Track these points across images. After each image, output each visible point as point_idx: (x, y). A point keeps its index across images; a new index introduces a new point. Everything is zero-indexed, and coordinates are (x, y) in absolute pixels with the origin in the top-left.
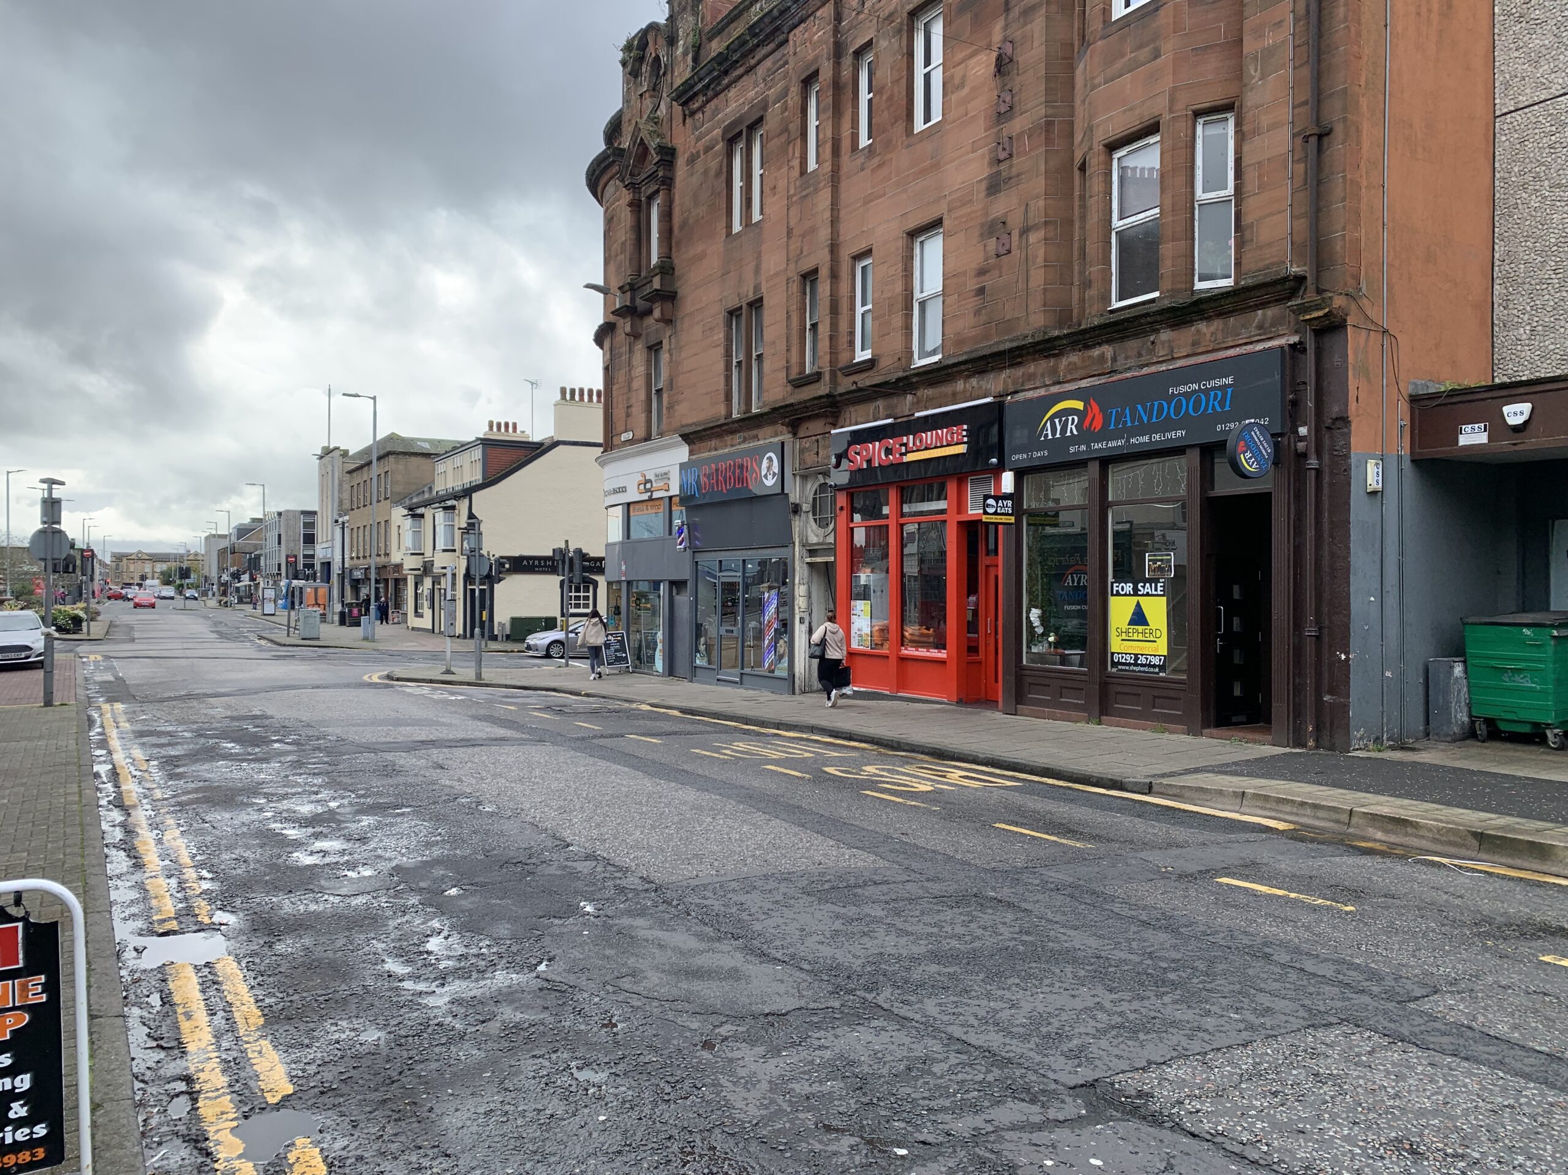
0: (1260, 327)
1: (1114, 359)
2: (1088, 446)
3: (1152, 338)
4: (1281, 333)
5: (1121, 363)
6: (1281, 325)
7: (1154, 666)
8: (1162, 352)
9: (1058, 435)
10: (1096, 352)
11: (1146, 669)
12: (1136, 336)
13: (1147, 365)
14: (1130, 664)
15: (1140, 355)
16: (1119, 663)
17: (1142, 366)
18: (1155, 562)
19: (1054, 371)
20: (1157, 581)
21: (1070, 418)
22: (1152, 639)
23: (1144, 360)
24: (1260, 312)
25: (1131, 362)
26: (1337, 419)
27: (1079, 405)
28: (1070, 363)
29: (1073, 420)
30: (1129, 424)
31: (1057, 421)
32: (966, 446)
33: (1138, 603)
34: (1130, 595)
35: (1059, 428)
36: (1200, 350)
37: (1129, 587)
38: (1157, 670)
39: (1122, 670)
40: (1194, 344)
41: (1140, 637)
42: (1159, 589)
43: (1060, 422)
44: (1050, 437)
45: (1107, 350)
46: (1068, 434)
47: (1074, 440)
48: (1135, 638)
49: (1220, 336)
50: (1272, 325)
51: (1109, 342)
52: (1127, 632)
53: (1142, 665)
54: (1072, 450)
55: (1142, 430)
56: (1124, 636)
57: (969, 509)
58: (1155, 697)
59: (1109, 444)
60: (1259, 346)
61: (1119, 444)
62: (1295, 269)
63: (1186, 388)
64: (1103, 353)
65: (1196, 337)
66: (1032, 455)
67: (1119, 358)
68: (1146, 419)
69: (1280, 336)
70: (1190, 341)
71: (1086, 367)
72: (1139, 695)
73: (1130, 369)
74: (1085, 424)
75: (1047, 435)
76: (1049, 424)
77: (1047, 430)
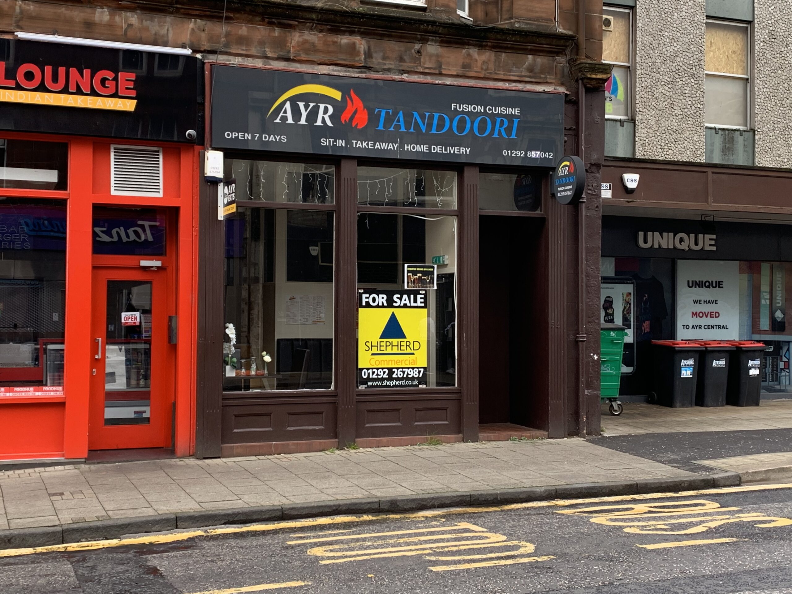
0: (531, 70)
1: (369, 55)
2: (349, 142)
3: (417, 46)
4: (549, 81)
5: (377, 60)
6: (549, 73)
7: (413, 379)
8: (428, 64)
9: (303, 121)
10: (344, 40)
11: (403, 383)
12: (400, 38)
13: (408, 72)
14: (383, 379)
15: (401, 59)
16: (369, 380)
17: (403, 72)
19: (280, 44)
20: (416, 293)
21: (322, 106)
22: (409, 351)
23: (406, 66)
24: (530, 57)
25: (389, 64)
26: (594, 165)
27: (337, 95)
28: (305, 42)
29: (326, 110)
30: (403, 129)
31: (301, 105)
32: (135, 102)
33: (393, 314)
34: (383, 306)
35: (304, 114)
36: (471, 74)
37: (382, 299)
38: (416, 382)
39: (373, 386)
40: (465, 66)
41: (395, 350)
42: (419, 300)
43: (306, 107)
44: (290, 121)
45: (361, 43)
46: (319, 123)
47: (324, 131)
48: (389, 350)
49: (491, 66)
50: (542, 71)
51: (364, 34)
52: (379, 346)
53: (398, 379)
54: (325, 142)
55: (419, 139)
56: (375, 350)
57: (112, 189)
58: (417, 410)
59: (377, 146)
60: (529, 87)
61: (391, 147)
62: (560, 30)
63: (470, 108)
64: (354, 44)
65: (467, 61)
66: (260, 137)
67: (375, 55)
68: (424, 129)
69: (547, 83)
70: (461, 61)
71: (329, 52)
72: (397, 410)
73: (389, 70)
74: (345, 117)
75: (284, 118)
76: (288, 105)
77: (285, 112)
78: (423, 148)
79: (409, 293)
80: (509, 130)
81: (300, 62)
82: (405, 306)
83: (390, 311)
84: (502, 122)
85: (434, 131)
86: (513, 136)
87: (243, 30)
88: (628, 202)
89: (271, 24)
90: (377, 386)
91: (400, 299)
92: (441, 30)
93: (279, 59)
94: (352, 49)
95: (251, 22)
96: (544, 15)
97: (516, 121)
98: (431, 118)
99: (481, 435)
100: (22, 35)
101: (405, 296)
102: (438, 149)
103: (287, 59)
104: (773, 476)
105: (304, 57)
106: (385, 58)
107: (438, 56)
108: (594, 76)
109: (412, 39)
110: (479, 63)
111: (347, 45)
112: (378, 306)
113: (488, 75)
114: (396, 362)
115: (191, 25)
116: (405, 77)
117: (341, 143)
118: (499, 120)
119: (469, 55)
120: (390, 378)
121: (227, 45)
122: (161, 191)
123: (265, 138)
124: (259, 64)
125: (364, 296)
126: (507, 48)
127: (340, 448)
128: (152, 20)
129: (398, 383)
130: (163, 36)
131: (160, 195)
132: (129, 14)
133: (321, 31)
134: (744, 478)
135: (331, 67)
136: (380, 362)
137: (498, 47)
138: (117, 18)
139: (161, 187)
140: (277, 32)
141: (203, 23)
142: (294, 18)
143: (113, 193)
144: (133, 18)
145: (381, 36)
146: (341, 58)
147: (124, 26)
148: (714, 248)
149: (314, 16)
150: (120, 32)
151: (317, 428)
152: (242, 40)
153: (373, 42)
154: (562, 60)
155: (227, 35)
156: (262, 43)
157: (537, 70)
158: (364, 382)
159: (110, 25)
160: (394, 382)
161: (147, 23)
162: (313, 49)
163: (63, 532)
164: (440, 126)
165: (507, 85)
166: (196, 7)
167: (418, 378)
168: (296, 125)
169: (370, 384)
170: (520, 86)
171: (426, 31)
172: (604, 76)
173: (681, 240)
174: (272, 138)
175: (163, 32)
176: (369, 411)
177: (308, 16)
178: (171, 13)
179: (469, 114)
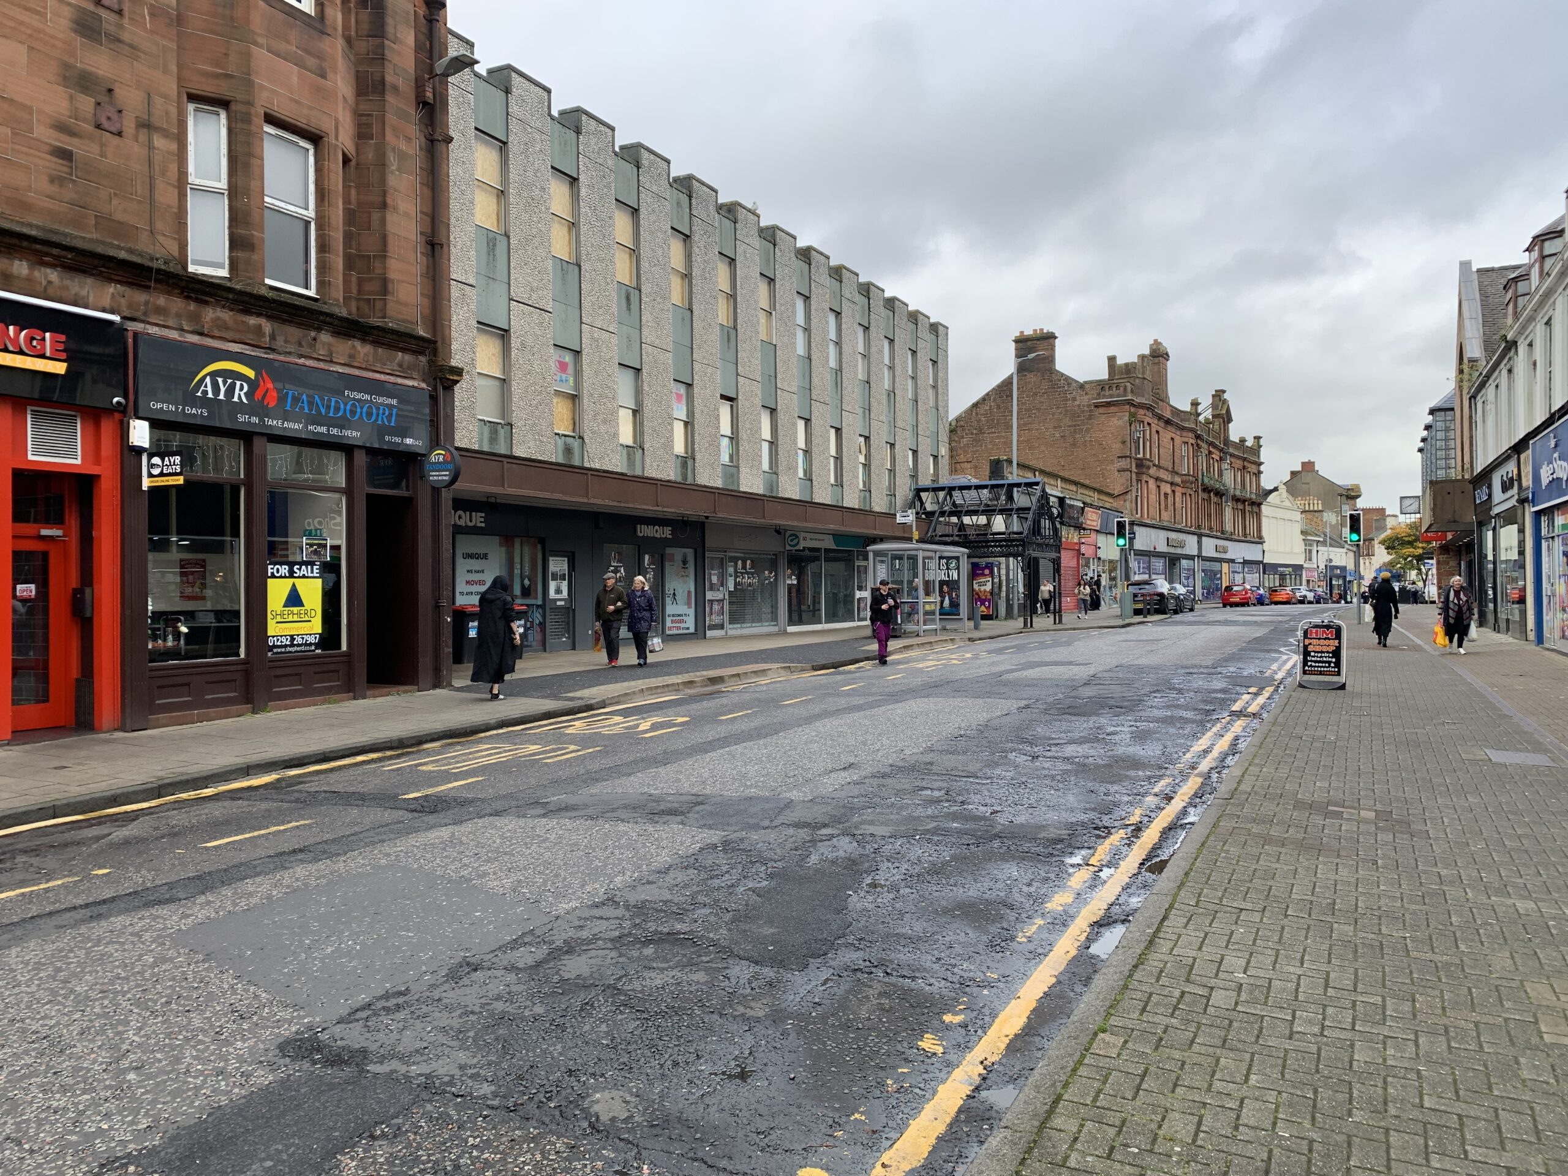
1: (273, 337)
2: (262, 420)
3: (313, 334)
4: (414, 376)
5: (279, 343)
6: (414, 370)
7: (311, 644)
8: (322, 351)
9: (222, 397)
10: (253, 321)
11: (303, 648)
12: (300, 325)
13: (305, 357)
14: (286, 646)
15: (300, 344)
16: (275, 646)
17: (301, 356)
18: (311, 545)
19: (195, 318)
20: (313, 564)
21: (238, 383)
22: (307, 618)
23: (305, 350)
24: (400, 354)
25: (290, 348)
27: (251, 374)
28: (218, 318)
29: (242, 389)
30: (306, 411)
31: (220, 380)
32: (65, 365)
33: (294, 585)
34: (285, 577)
35: (223, 390)
36: (356, 364)
37: (284, 570)
38: (313, 648)
39: (277, 653)
40: (350, 356)
41: (296, 618)
42: (315, 571)
43: (225, 383)
44: (210, 395)
45: (267, 326)
46: (236, 399)
47: (241, 407)
48: (290, 619)
49: (371, 359)
50: (409, 368)
51: (269, 317)
52: (284, 614)
53: (299, 645)
54: (241, 418)
55: (319, 420)
56: (279, 619)
58: (316, 673)
59: (286, 425)
60: (400, 381)
61: (296, 427)
62: (421, 333)
65: (352, 352)
69: (413, 378)
70: (347, 352)
71: (239, 331)
72: (299, 674)
74: (258, 395)
75: (205, 392)
76: (208, 380)
77: (206, 386)
78: (323, 429)
79: (306, 563)
81: (213, 337)
82: (304, 577)
83: (290, 581)
87: (161, 300)
89: (188, 298)
90: (281, 653)
91: (300, 569)
92: (336, 322)
93: (194, 332)
94: (259, 329)
95: (169, 293)
96: (409, 318)
99: (369, 693)
101: (304, 567)
102: (334, 431)
103: (201, 334)
105: (216, 333)
106: (286, 342)
107: (330, 345)
108: (448, 376)
109: (310, 327)
110: (362, 355)
111: (254, 325)
112: (281, 577)
113: (368, 367)
114: (297, 629)
115: (112, 289)
116: (302, 361)
117: (255, 420)
119: (354, 346)
120: (292, 645)
121: (145, 314)
122: (79, 458)
124: (174, 335)
126: (383, 344)
127: (254, 712)
128: (73, 281)
129: (299, 649)
130: (83, 298)
131: (78, 462)
132: (49, 271)
133: (232, 310)
135: (241, 346)
137: (376, 343)
138: (36, 274)
139: (79, 453)
140: (192, 306)
141: (123, 288)
142: (211, 295)
143: (31, 457)
144: (53, 275)
145: (284, 321)
146: (250, 338)
147: (44, 283)
148: (483, 525)
149: (231, 296)
150: (39, 289)
151: (231, 695)
152: (159, 310)
153: (276, 325)
154: (423, 359)
155: (146, 303)
156: (178, 316)
157: (405, 366)
158: (271, 648)
159: (29, 279)
160: (296, 649)
161: (67, 282)
162: (224, 326)
164: (337, 409)
165: (382, 377)
166: (121, 273)
167: (315, 644)
168: (215, 400)
169: (275, 650)
170: (392, 379)
171: (324, 322)
172: (455, 378)
173: (460, 517)
175: (84, 293)
176: (276, 677)
177: (224, 294)
178: (93, 275)
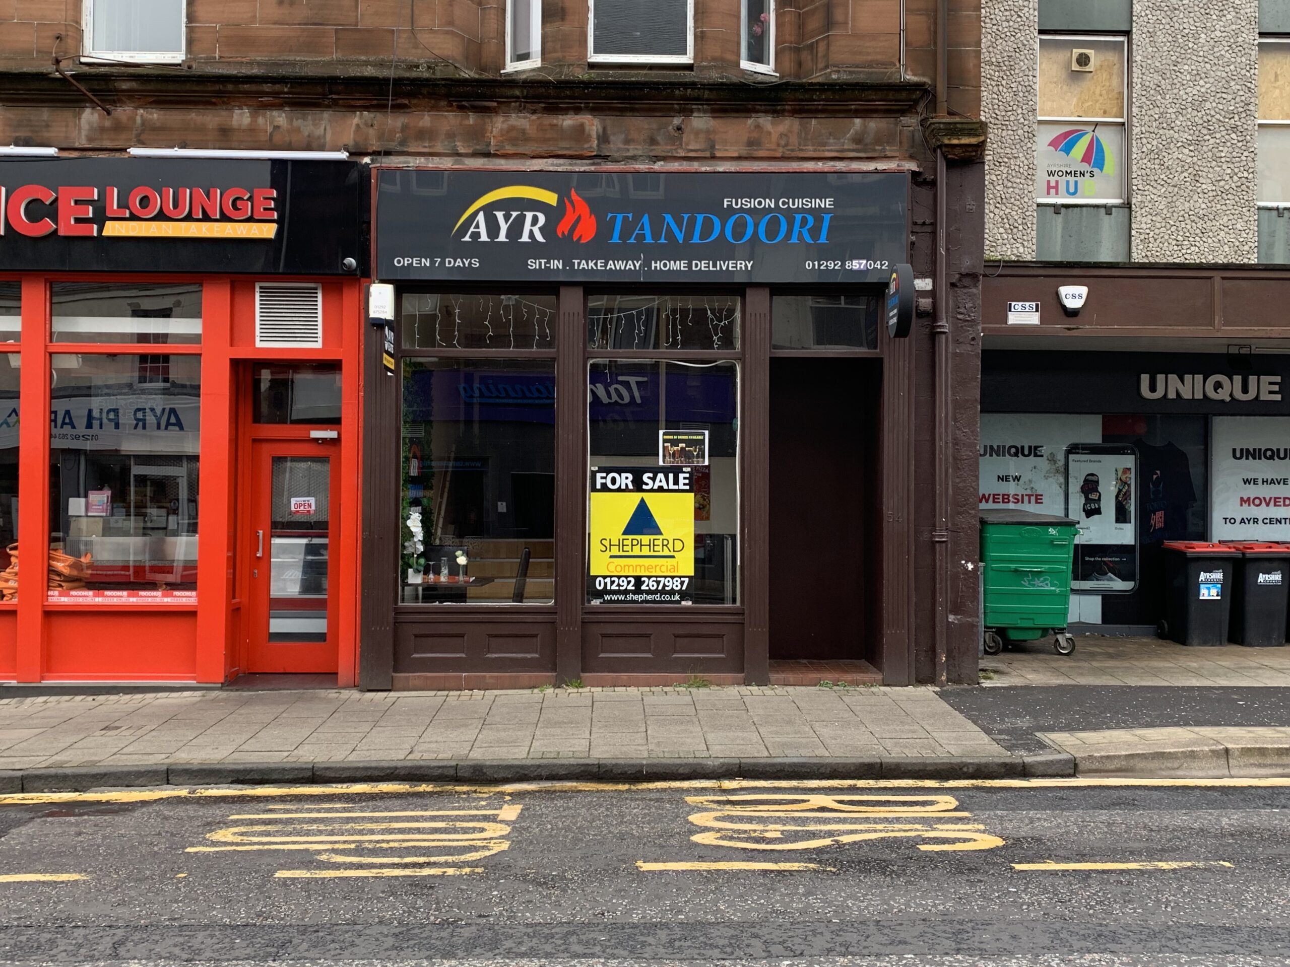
0: (858, 140)
1: (604, 138)
2: (568, 263)
3: (677, 121)
4: (889, 154)
5: (616, 145)
6: (888, 143)
7: (672, 592)
8: (694, 145)
9: (502, 238)
10: (568, 121)
11: (657, 597)
12: (649, 112)
13: (664, 159)
14: (626, 592)
15: (653, 141)
16: (606, 591)
17: (657, 158)
18: (674, 443)
19: (477, 134)
20: (677, 471)
21: (529, 216)
22: (666, 552)
23: (659, 150)
24: (858, 121)
25: (634, 150)
26: (967, 275)
27: (550, 198)
28: (512, 128)
29: (535, 220)
30: (649, 240)
31: (500, 215)
32: (274, 226)
33: (642, 500)
34: (627, 490)
35: (504, 227)
36: (761, 154)
37: (626, 479)
38: (677, 597)
39: (611, 601)
40: (751, 143)
41: (646, 551)
42: (681, 481)
43: (507, 217)
44: (484, 238)
45: (592, 124)
46: (525, 238)
47: (534, 249)
48: (636, 551)
49: (794, 140)
50: (878, 141)
51: (595, 110)
52: (621, 545)
53: (649, 592)
54: (533, 264)
55: (673, 252)
56: (615, 551)
57: (258, 339)
58: (677, 636)
59: (610, 265)
60: (855, 166)
61: (630, 266)
62: (910, 77)
63: (753, 203)
64: (582, 125)
65: (755, 135)
66: (443, 263)
67: (612, 138)
68: (680, 238)
69: (886, 158)
70: (744, 138)
71: (546, 140)
72: (648, 636)
73: (634, 158)
74: (563, 229)
75: (476, 235)
76: (481, 217)
77: (477, 226)
78: (679, 265)
79: (666, 471)
80: (815, 232)
81: (505, 156)
82: (661, 489)
83: (636, 497)
84: (804, 221)
85: (696, 240)
86: (823, 240)
87: (425, 120)
88: (1069, 329)
89: (461, 108)
90: (618, 601)
91: (653, 479)
92: (707, 94)
93: (475, 155)
94: (580, 132)
95: (434, 108)
96: (879, 57)
97: (827, 218)
98: (692, 222)
99: (774, 676)
100: (134, 151)
101: (661, 476)
102: (702, 265)
103: (487, 155)
104: (1140, 765)
105: (510, 149)
106: (627, 141)
107: (708, 132)
108: (955, 142)
109: (669, 112)
110: (774, 138)
111: (573, 127)
112: (619, 490)
113: (788, 154)
114: (647, 568)
115: (356, 119)
116: (658, 166)
117: (557, 264)
118: (798, 217)
119: (758, 126)
120: (638, 591)
121: (403, 142)
122: (320, 340)
123: (449, 263)
124: (447, 163)
125: (599, 475)
126: (817, 111)
127: (557, 686)
128: (304, 118)
129: (649, 597)
130: (319, 138)
131: (319, 345)
132: (275, 113)
133: (534, 112)
134: (1082, 766)
135: (550, 161)
136: (623, 568)
137: (802, 111)
138: (261, 120)
139: (320, 334)
140: (472, 119)
141: (372, 115)
142: (491, 98)
143: (259, 344)
144: (280, 118)
145: (622, 111)
146: (563, 146)
147: (269, 129)
148: (1278, 397)
149: (517, 92)
150: (263, 137)
151: (529, 656)
152: (422, 135)
153: (610, 120)
154: (911, 122)
155: (404, 128)
156: (451, 136)
157: (869, 139)
158: (600, 594)
159: (252, 130)
160: (644, 596)
161: (298, 123)
162: (522, 137)
163: (23, 778)
164: (707, 232)
165: (820, 166)
166: (358, 96)
167: (680, 592)
168: (492, 244)
169: (607, 597)
170: (840, 166)
171: (684, 98)
172: (973, 141)
173: (1218, 386)
174: (459, 263)
175: (320, 131)
176: (604, 636)
177: (509, 92)
178: (328, 107)
179: (752, 212)
